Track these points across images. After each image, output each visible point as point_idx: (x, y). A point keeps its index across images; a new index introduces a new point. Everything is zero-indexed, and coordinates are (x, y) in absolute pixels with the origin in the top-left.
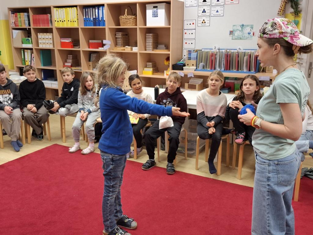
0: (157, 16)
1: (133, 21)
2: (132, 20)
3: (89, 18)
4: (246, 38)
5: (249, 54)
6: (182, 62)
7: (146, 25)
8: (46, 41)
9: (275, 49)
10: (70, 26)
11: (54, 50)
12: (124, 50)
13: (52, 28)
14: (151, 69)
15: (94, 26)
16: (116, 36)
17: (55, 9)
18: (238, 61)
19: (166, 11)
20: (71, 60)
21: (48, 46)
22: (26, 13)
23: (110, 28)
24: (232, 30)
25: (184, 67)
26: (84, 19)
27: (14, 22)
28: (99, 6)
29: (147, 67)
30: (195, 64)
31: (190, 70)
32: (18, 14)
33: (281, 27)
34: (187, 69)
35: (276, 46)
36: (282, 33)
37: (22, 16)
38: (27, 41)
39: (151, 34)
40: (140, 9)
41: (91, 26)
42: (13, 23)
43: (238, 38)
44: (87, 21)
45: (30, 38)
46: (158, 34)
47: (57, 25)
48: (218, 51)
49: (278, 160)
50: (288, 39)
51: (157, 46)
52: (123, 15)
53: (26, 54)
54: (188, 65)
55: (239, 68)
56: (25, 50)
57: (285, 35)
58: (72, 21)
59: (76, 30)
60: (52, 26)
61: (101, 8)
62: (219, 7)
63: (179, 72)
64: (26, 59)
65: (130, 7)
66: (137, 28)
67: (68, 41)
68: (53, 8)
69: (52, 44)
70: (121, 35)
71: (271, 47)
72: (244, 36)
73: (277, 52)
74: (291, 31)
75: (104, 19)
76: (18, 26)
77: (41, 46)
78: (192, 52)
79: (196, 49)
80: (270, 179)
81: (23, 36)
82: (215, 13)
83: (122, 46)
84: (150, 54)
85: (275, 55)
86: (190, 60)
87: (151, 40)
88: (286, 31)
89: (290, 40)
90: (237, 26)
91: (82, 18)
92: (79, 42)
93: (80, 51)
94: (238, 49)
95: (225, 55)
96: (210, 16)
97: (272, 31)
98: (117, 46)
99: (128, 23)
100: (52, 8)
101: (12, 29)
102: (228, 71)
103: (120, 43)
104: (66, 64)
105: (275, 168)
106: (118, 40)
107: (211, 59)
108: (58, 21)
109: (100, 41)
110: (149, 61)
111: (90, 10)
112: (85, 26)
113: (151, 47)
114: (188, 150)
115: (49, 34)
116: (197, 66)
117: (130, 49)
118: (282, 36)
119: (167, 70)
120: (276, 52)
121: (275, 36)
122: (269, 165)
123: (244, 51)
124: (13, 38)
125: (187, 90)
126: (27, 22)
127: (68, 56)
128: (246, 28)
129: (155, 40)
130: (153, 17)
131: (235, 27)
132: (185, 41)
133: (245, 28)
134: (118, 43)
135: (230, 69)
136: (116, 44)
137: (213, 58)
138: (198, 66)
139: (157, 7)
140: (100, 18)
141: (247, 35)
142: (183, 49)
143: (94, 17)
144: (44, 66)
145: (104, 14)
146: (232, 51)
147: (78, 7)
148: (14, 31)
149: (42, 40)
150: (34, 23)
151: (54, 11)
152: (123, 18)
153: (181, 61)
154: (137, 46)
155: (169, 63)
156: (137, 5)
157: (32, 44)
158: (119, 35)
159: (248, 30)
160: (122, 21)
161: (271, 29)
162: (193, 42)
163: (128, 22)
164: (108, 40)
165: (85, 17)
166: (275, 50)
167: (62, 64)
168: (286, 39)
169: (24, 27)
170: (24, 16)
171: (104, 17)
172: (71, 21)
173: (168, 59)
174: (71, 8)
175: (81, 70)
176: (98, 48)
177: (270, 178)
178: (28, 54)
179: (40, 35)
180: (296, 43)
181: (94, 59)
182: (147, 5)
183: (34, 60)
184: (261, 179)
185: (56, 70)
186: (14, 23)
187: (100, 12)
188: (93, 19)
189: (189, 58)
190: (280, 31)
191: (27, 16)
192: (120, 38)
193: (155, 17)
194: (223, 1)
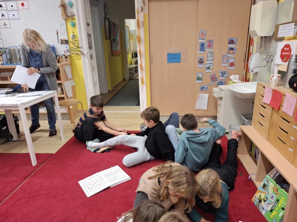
62: (14, 12)
82: (12, 16)
96: (9, 19)
162: (1, 42)
194: (16, 6)
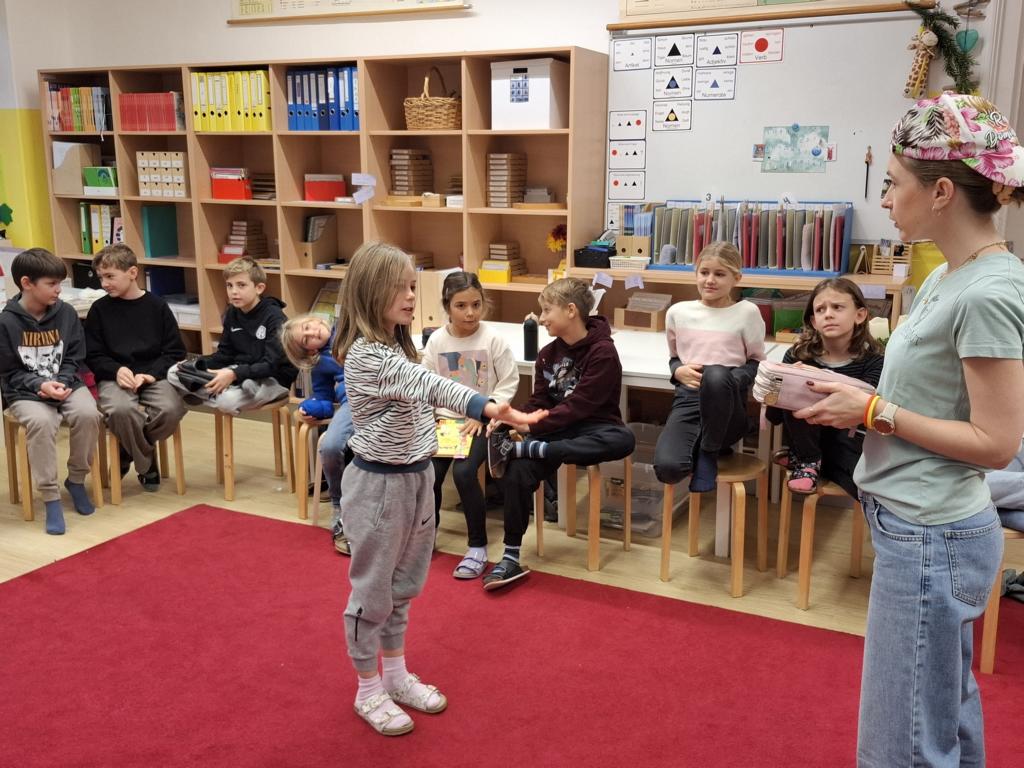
0: (527, 100)
1: (448, 115)
2: (446, 112)
3: (307, 103)
4: (807, 168)
5: (817, 216)
6: (606, 243)
7: (488, 125)
8: (164, 177)
9: (939, 194)
10: (243, 129)
11: (189, 205)
12: (420, 204)
13: (185, 136)
14: (506, 265)
15: (321, 128)
16: (394, 163)
17: (195, 76)
18: (785, 238)
19: (552, 81)
20: (243, 238)
21: (171, 192)
22: (99, 88)
23: (374, 138)
24: (761, 142)
25: (611, 258)
26: (289, 107)
27: (56, 116)
28: (338, 67)
29: (492, 257)
30: (646, 249)
31: (630, 267)
32: (72, 90)
33: (956, 127)
34: (623, 264)
35: (941, 184)
36: (960, 145)
37: (84, 99)
38: (101, 178)
39: (505, 156)
40: (472, 77)
41: (312, 129)
42: (54, 118)
43: (782, 167)
44: (300, 113)
45: (109, 169)
46: (525, 155)
47: (200, 125)
48: (718, 206)
49: (952, 525)
50: (978, 164)
51: (524, 193)
52: (416, 96)
53: (94, 217)
54: (624, 250)
55: (786, 259)
56: (92, 207)
57: (969, 151)
58: (250, 115)
59: (264, 141)
60: (185, 128)
61: (346, 72)
62: (720, 72)
63: (597, 273)
64: (93, 235)
65: (437, 70)
66: (460, 137)
67: (236, 177)
68: (188, 71)
69: (183, 186)
70: (407, 157)
71: (925, 186)
72: (799, 160)
73: (945, 203)
74: (988, 137)
75: (356, 108)
76: (71, 128)
77: (146, 194)
78: (635, 211)
79: (649, 200)
80: (931, 583)
81: (88, 160)
82: (707, 89)
83: (412, 192)
84: (500, 217)
85: (938, 211)
86: (631, 234)
87: (506, 173)
88: (972, 140)
89: (982, 167)
90: (779, 130)
91: (282, 104)
92: (274, 181)
93: (274, 208)
94: (781, 201)
95: (742, 218)
96: (691, 99)
97: (928, 138)
98: (396, 193)
99: (431, 120)
100: (185, 73)
101: (49, 138)
102: (751, 269)
103: (406, 183)
104: (228, 250)
105: (943, 549)
106: (397, 173)
107: (697, 233)
108: (204, 115)
109: (339, 178)
110: (498, 240)
111: (309, 81)
112: (291, 128)
113: (505, 194)
114: (635, 519)
115: (173, 154)
116: (651, 256)
117: (438, 203)
118: (958, 154)
119: (555, 266)
120: (940, 201)
121: (939, 155)
122: (926, 542)
123: (801, 207)
124: (53, 167)
125: (621, 328)
126: (101, 117)
127: (235, 223)
128: (806, 137)
129: (516, 173)
130: (513, 100)
131: (771, 132)
132: (611, 178)
133: (803, 136)
134: (397, 183)
135: (756, 264)
136: (392, 188)
137: (704, 229)
138: (655, 253)
139: (524, 70)
140: (342, 105)
141: (809, 159)
142: (607, 200)
143: (322, 101)
144: (154, 255)
145: (355, 92)
146: (764, 207)
147: (271, 70)
148: (57, 145)
149: (150, 174)
150: (123, 120)
151: (193, 83)
152: (415, 105)
153: (602, 239)
154: (460, 193)
155: (564, 247)
156: (463, 63)
157: (117, 185)
158: (403, 158)
159: (811, 141)
160: (414, 114)
161: (927, 133)
162: (639, 179)
163: (431, 116)
164: (369, 172)
165: (291, 103)
166: (937, 197)
167: (214, 249)
168: (972, 164)
169: (89, 131)
170: (90, 99)
171: (355, 101)
172: (247, 115)
173: (560, 232)
174: (246, 73)
175: (278, 268)
176: (333, 200)
177: (929, 581)
178: (101, 218)
179: (145, 159)
180: (1003, 175)
181: (320, 234)
182: (493, 65)
183: (122, 237)
184: (901, 585)
185: (194, 270)
186: (57, 120)
187: (343, 85)
188: (320, 106)
189: (627, 229)
190: (954, 139)
191: (102, 96)
192: (406, 168)
193: (520, 100)
194: (733, 52)
